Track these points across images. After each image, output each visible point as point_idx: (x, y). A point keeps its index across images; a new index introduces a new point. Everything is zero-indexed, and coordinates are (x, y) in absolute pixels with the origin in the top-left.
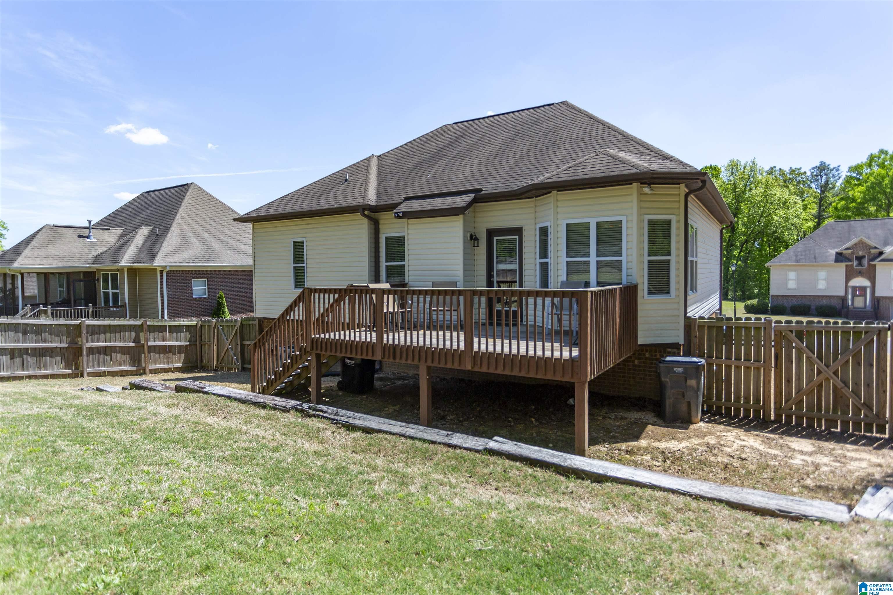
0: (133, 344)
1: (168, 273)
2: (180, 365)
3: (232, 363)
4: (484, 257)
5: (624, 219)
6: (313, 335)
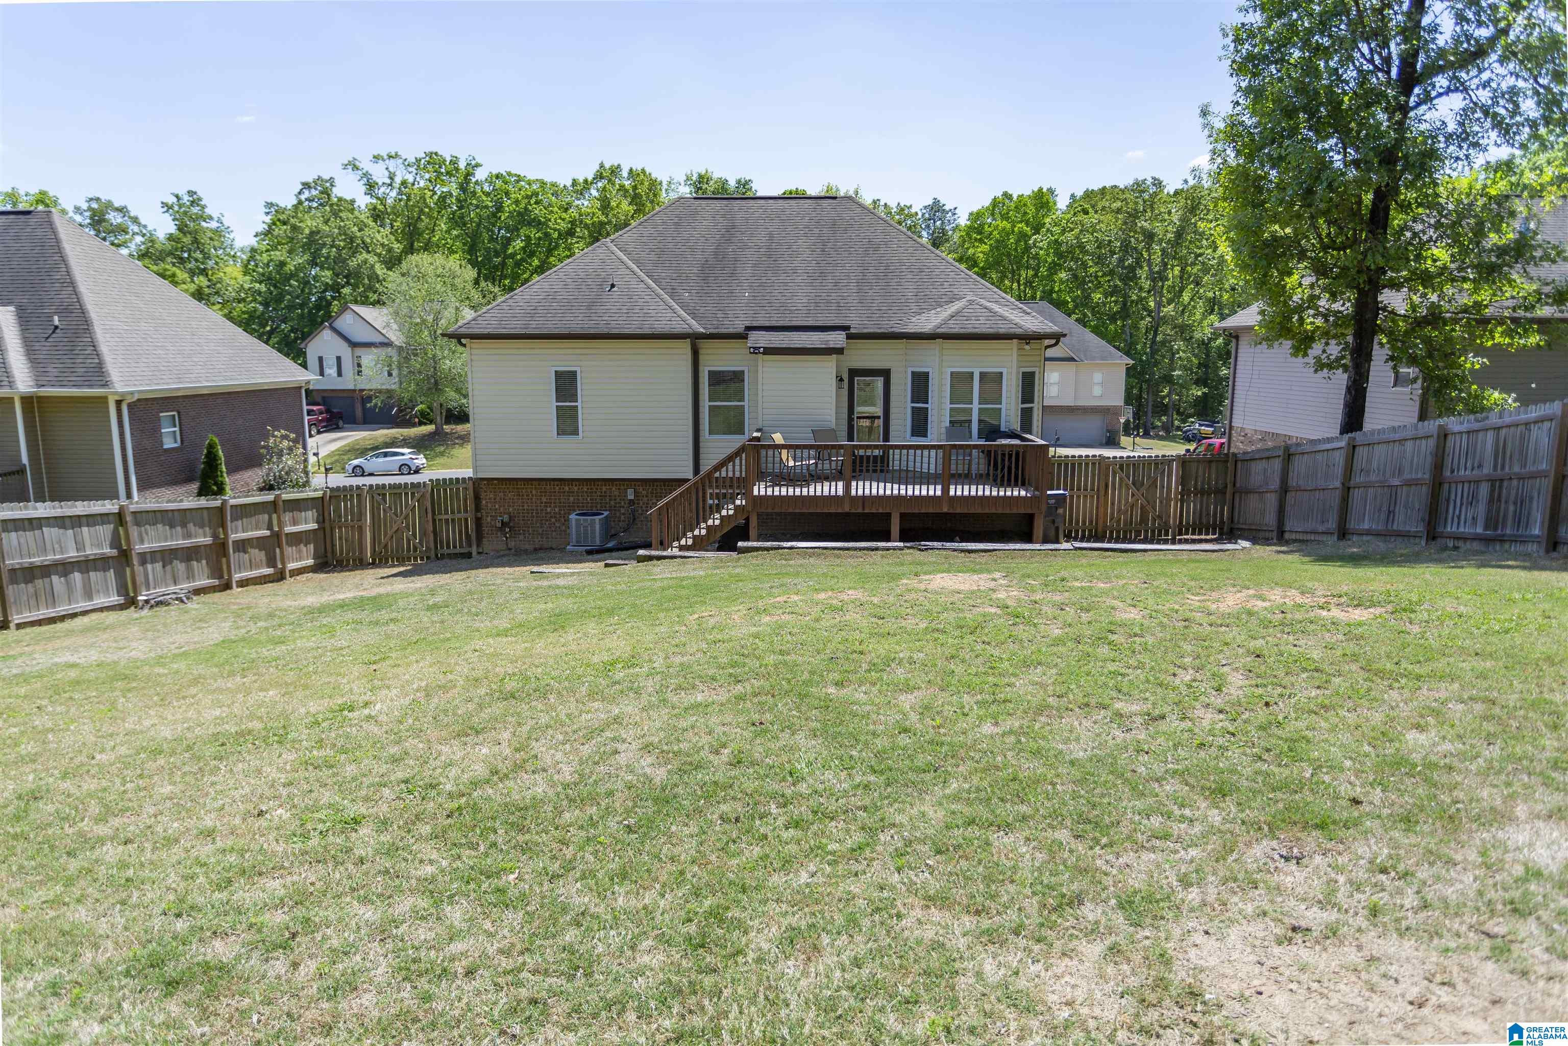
0: (267, 533)
1: (130, 406)
2: (310, 562)
3: (409, 550)
4: (845, 399)
5: (1005, 371)
6: (756, 493)
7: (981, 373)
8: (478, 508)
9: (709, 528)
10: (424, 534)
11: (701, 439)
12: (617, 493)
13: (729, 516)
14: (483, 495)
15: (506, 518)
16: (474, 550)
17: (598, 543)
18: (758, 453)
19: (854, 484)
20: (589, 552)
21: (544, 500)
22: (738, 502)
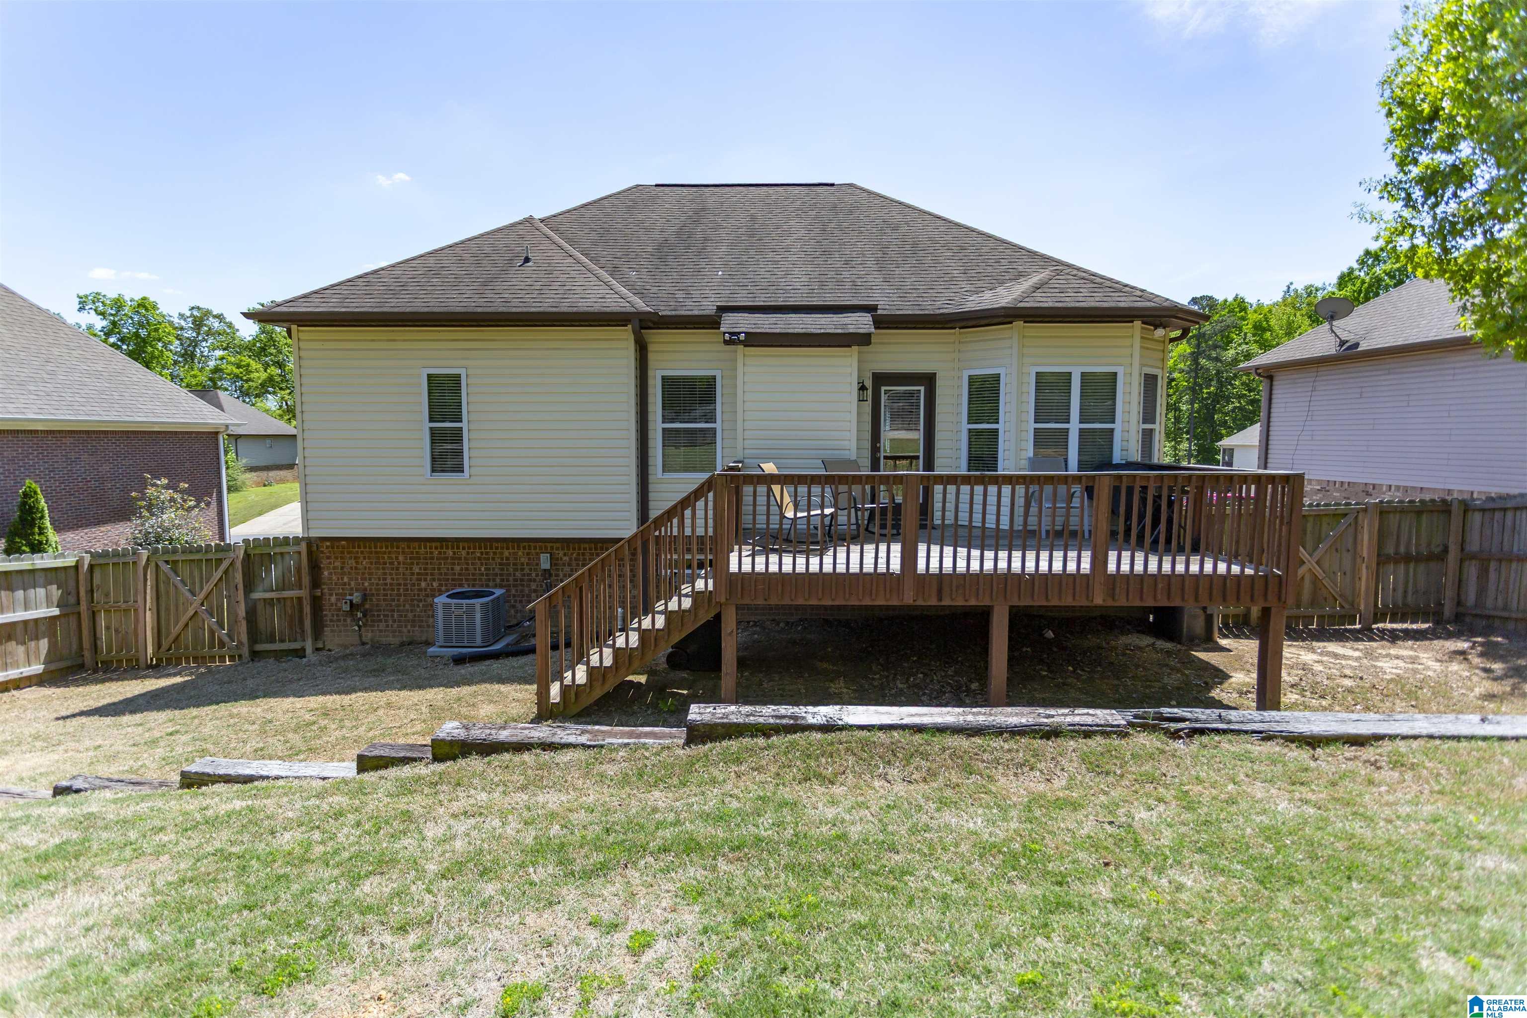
3: (212, 646)
4: (868, 418)
5: (1120, 371)
6: (734, 567)
7: (1083, 374)
8: (316, 583)
9: (644, 635)
10: (234, 621)
11: (651, 478)
12: (524, 560)
13: (681, 613)
14: (324, 563)
15: (356, 598)
16: (309, 646)
17: (479, 640)
18: (738, 493)
19: (922, 548)
20: (459, 660)
21: (416, 570)
22: (700, 585)
